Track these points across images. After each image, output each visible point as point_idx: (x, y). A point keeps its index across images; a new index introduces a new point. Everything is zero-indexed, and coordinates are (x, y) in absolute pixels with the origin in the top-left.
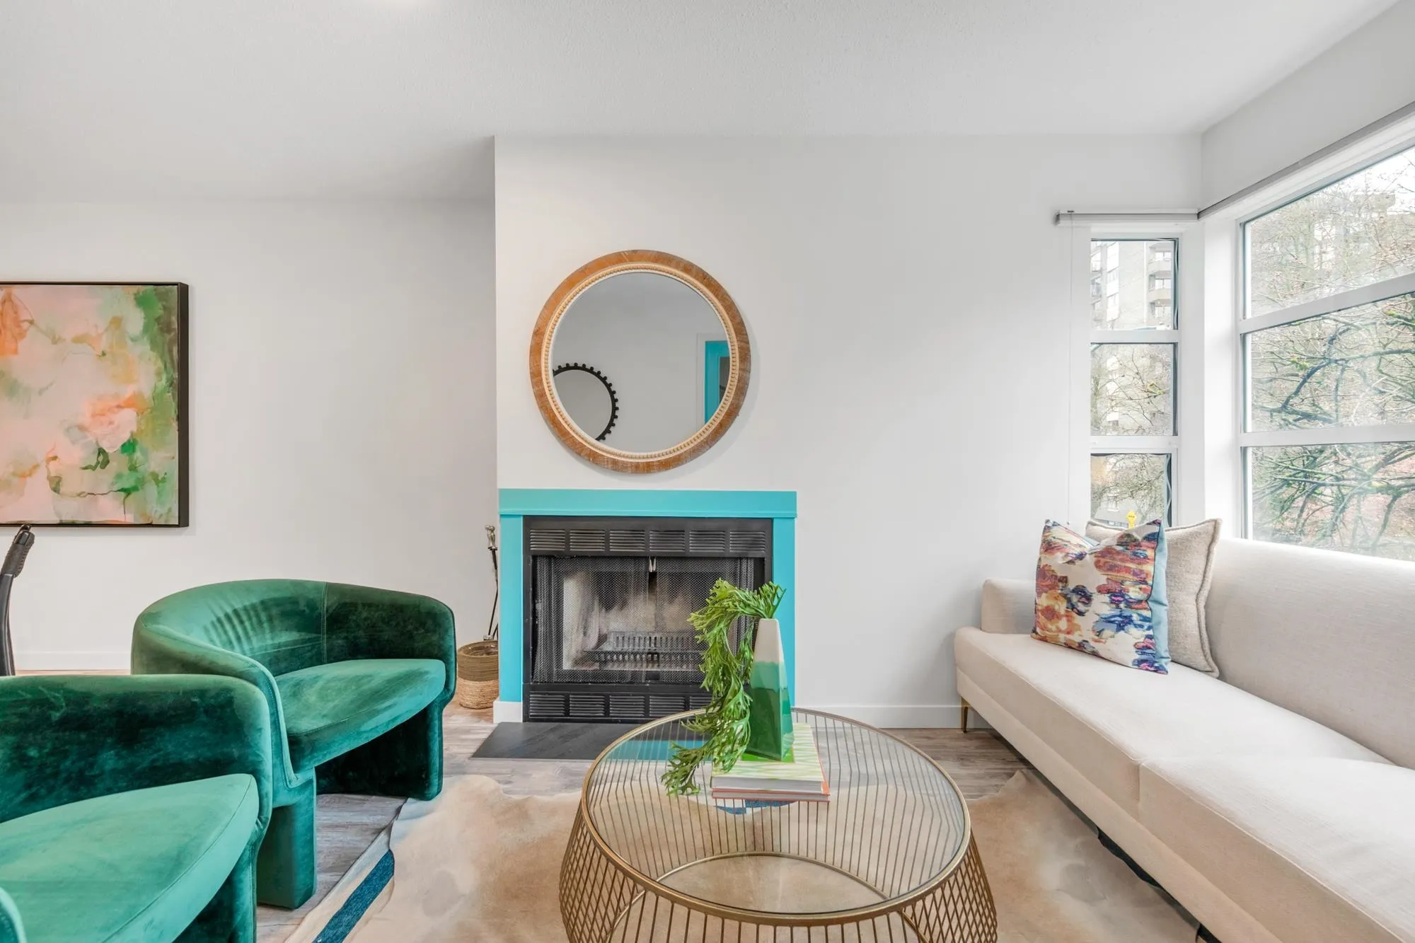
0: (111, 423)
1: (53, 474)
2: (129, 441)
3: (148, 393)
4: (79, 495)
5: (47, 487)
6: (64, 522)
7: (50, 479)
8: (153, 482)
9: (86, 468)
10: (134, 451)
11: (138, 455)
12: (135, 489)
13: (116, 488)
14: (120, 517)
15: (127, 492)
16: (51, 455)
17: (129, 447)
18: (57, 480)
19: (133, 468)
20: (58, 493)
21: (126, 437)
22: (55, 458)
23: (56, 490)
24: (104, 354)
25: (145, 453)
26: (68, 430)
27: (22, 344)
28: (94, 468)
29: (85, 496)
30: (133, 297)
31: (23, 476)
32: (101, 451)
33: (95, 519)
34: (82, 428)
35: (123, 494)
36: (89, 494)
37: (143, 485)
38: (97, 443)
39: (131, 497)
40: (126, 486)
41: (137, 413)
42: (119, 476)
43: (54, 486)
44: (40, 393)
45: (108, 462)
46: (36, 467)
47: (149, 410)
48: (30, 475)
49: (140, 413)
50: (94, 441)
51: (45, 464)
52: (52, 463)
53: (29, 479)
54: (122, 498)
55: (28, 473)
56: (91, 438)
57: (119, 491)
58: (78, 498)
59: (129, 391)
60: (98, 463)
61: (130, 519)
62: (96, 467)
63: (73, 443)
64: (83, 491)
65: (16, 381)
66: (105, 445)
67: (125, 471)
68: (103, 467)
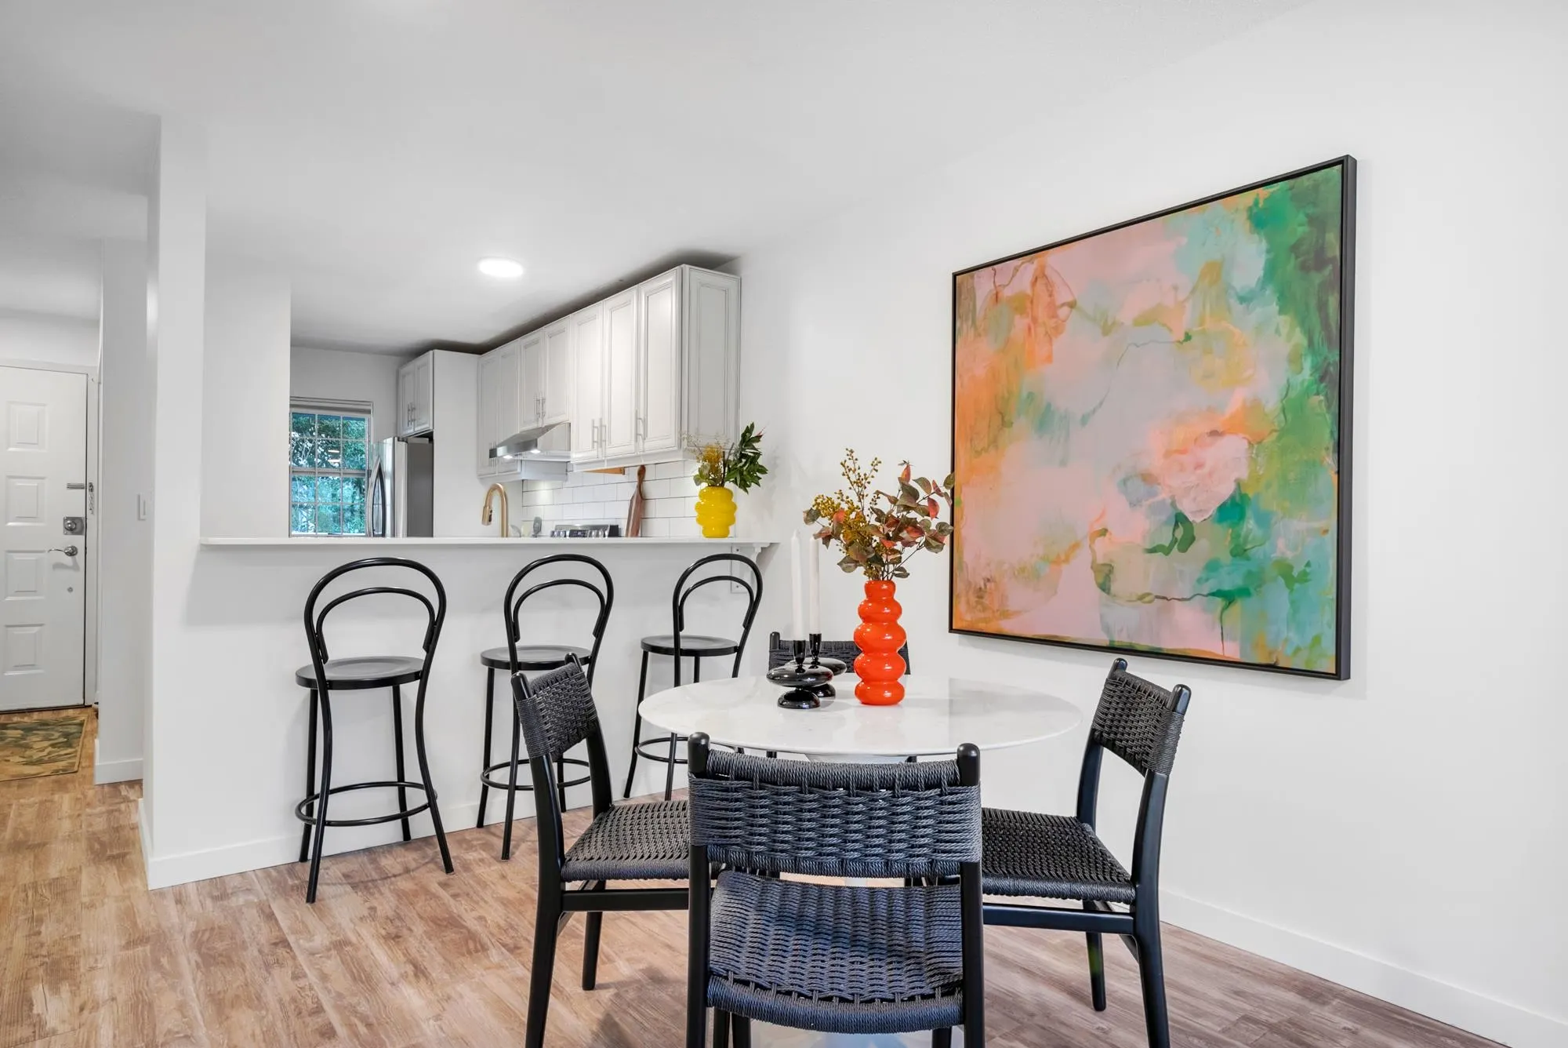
0: (1199, 466)
1: (1100, 561)
2: (1232, 497)
3: (1272, 403)
4: (1141, 598)
5: (1089, 579)
6: (1116, 644)
7: (1095, 567)
8: (1281, 581)
9: (1152, 551)
10: (1242, 517)
11: (1250, 524)
12: (1244, 592)
13: (1210, 586)
14: (1216, 649)
15: (1228, 598)
16: (1098, 527)
17: (1233, 509)
18: (1106, 569)
19: (1239, 552)
20: (1108, 593)
21: (1226, 490)
22: (1104, 532)
23: (1105, 587)
24: (1188, 337)
25: (1264, 520)
26: (1125, 481)
27: (1059, 343)
28: (1167, 551)
29: (1150, 602)
30: (1245, 215)
31: (1057, 562)
32: (1180, 519)
33: (1168, 645)
34: (1148, 478)
35: (1219, 602)
36: (1157, 597)
37: (1260, 586)
38: (1173, 504)
39: (1237, 608)
40: (1226, 587)
41: (1250, 443)
42: (1212, 566)
43: (1101, 580)
44: (1084, 420)
45: (1193, 539)
46: (1076, 546)
47: (1275, 435)
48: (1067, 560)
49: (1256, 442)
50: (1169, 501)
51: (1087, 542)
52: (1099, 540)
53: (1064, 567)
54: (1219, 609)
55: (1063, 557)
56: (1163, 495)
57: (1213, 594)
58: (1139, 602)
59: (1236, 401)
60: (1174, 541)
61: (1232, 652)
62: (1170, 548)
63: (1134, 504)
64: (1147, 591)
65: (1049, 405)
66: (1187, 507)
67: (1225, 557)
68: (1183, 549)
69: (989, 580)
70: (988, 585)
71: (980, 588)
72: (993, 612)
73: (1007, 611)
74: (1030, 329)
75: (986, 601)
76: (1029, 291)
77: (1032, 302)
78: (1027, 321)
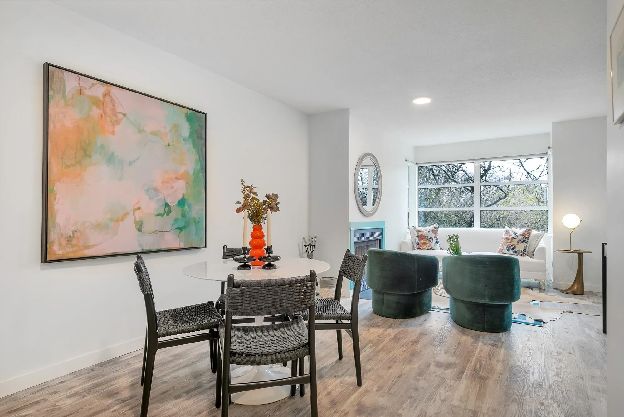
0: (172, 188)
1: (138, 220)
2: (182, 199)
3: (191, 173)
4: (154, 232)
5: (133, 227)
6: (145, 250)
7: (135, 222)
8: (194, 223)
9: (157, 215)
10: (184, 205)
11: (186, 207)
12: (185, 227)
13: (175, 227)
14: (177, 245)
15: (180, 229)
16: (136, 207)
17: (182, 202)
18: (140, 223)
19: (183, 215)
20: (141, 232)
21: (180, 197)
22: (139, 209)
23: (140, 230)
24: (169, 145)
25: (190, 206)
26: (147, 190)
27: (117, 128)
28: (163, 215)
29: (157, 233)
30: (184, 115)
31: (118, 221)
32: (167, 205)
33: (163, 247)
34: (155, 190)
35: (178, 231)
36: (159, 231)
37: (189, 225)
38: (164, 199)
39: (183, 232)
40: (180, 226)
41: (186, 183)
42: (176, 220)
43: (138, 227)
44: (130, 164)
45: (170, 212)
46: (127, 214)
47: (192, 182)
48: (122, 220)
49: (187, 183)
50: (163, 198)
51: (132, 212)
52: (137, 212)
53: (121, 222)
54: (178, 232)
55: (120, 219)
56: (161, 196)
57: (176, 229)
58: (153, 234)
59: (182, 169)
60: (165, 212)
61: (182, 246)
62: (164, 214)
63: (151, 199)
64: (156, 230)
65: (113, 154)
66: (169, 201)
67: (180, 217)
68: (168, 215)
69: (76, 231)
70: (76, 234)
71: (70, 236)
72: (80, 247)
73: (89, 245)
74: (102, 116)
75: (74, 242)
76: (102, 99)
77: (103, 104)
78: (101, 111)
